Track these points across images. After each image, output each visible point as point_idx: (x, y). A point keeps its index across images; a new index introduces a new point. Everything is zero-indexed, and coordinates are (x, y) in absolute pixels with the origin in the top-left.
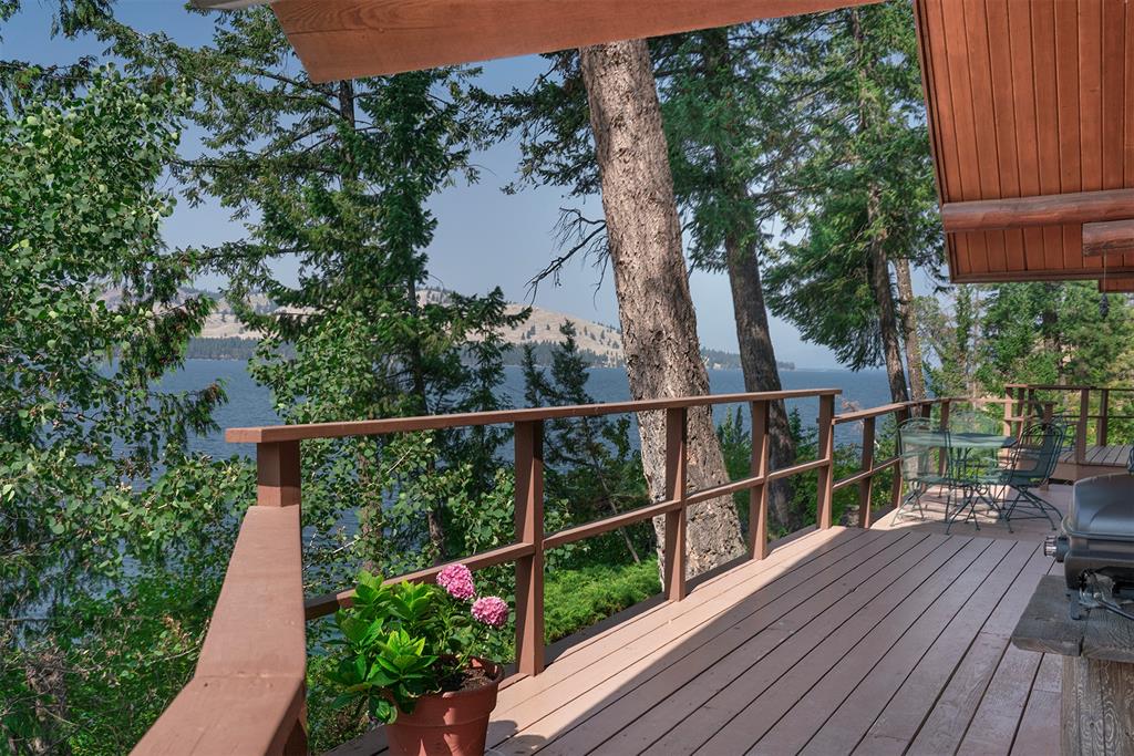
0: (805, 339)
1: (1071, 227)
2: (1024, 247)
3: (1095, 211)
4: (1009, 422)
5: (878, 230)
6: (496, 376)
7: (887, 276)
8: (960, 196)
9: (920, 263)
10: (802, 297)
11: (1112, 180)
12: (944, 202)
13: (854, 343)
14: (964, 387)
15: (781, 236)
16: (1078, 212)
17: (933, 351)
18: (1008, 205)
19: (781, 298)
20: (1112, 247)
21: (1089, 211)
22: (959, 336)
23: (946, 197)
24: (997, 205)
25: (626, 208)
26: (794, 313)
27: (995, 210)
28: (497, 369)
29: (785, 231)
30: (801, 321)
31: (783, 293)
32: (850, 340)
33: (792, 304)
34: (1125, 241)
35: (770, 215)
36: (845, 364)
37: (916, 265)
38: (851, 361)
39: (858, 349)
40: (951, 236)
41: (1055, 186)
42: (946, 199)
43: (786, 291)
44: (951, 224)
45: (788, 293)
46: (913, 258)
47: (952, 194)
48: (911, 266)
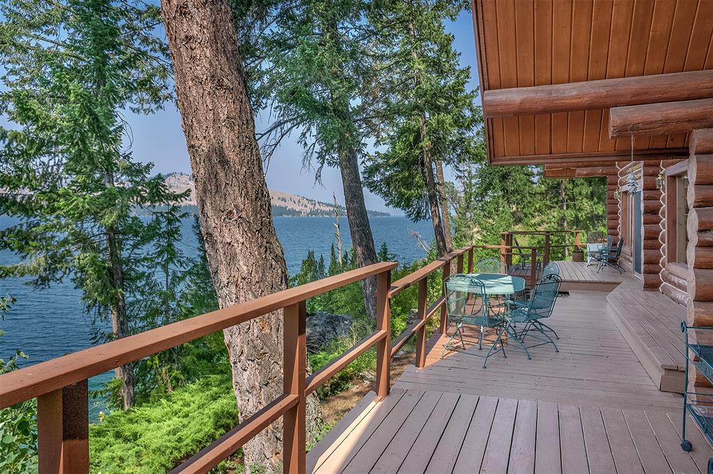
0: (387, 205)
1: (597, 111)
2: (551, 131)
3: (622, 95)
4: (503, 255)
5: (426, 143)
6: (176, 236)
7: (431, 171)
8: (498, 84)
9: (449, 163)
10: (388, 181)
11: (634, 67)
12: (484, 90)
13: (415, 207)
14: (469, 227)
15: (373, 147)
16: (607, 96)
17: (452, 207)
18: (543, 91)
19: (374, 182)
20: (638, 129)
21: (616, 96)
22: (466, 201)
23: (486, 84)
24: (532, 91)
25: (194, 93)
26: (381, 190)
27: (532, 95)
28: (177, 231)
29: (375, 144)
30: (386, 195)
31: (375, 179)
32: (412, 205)
33: (380, 185)
34: (652, 122)
35: (367, 135)
36: (410, 218)
37: (446, 164)
38: (413, 216)
39: (416, 210)
40: (490, 121)
41: (583, 73)
42: (487, 87)
43: (377, 178)
44: (492, 108)
45: (379, 179)
46: (445, 160)
47: (492, 82)
48: (444, 165)
